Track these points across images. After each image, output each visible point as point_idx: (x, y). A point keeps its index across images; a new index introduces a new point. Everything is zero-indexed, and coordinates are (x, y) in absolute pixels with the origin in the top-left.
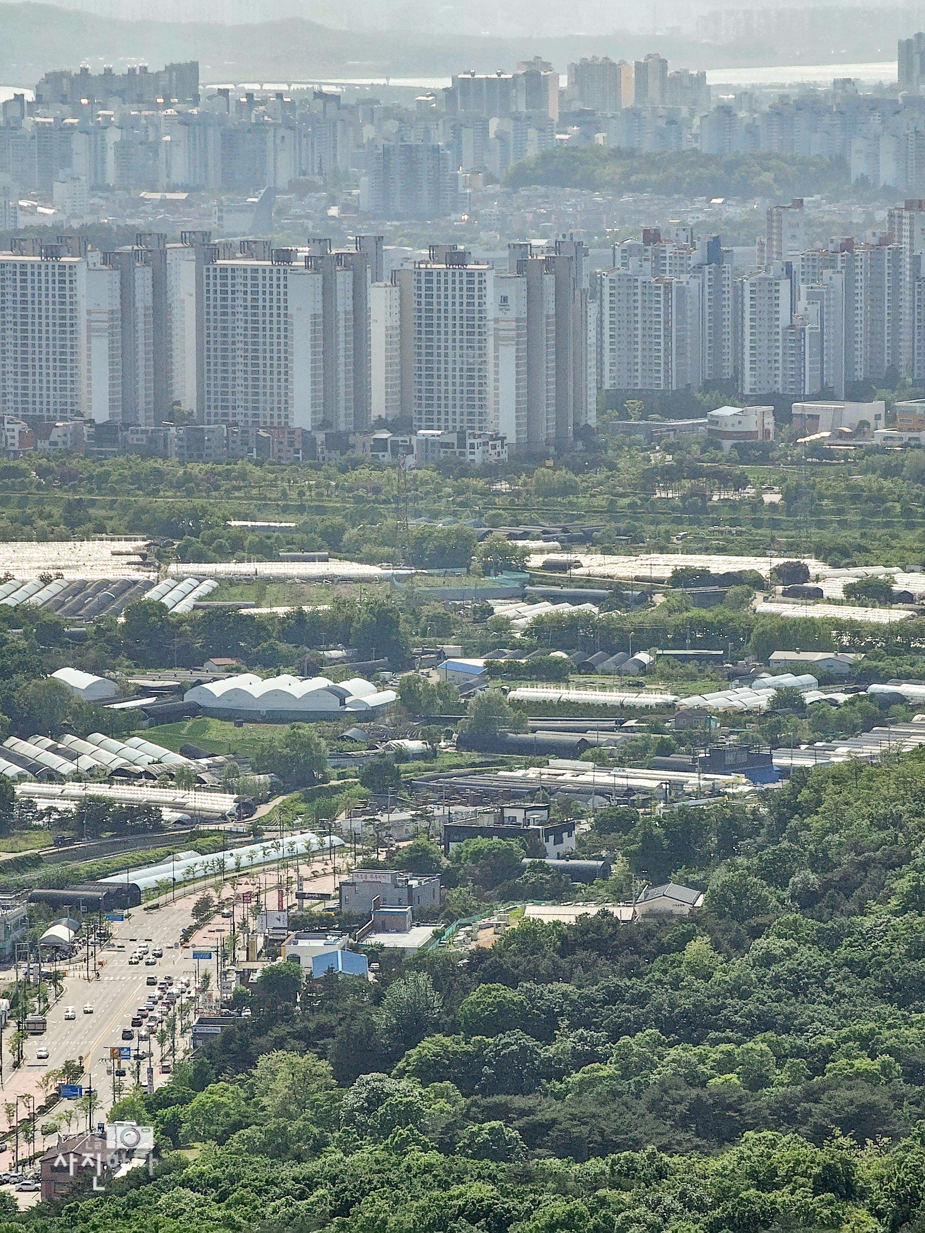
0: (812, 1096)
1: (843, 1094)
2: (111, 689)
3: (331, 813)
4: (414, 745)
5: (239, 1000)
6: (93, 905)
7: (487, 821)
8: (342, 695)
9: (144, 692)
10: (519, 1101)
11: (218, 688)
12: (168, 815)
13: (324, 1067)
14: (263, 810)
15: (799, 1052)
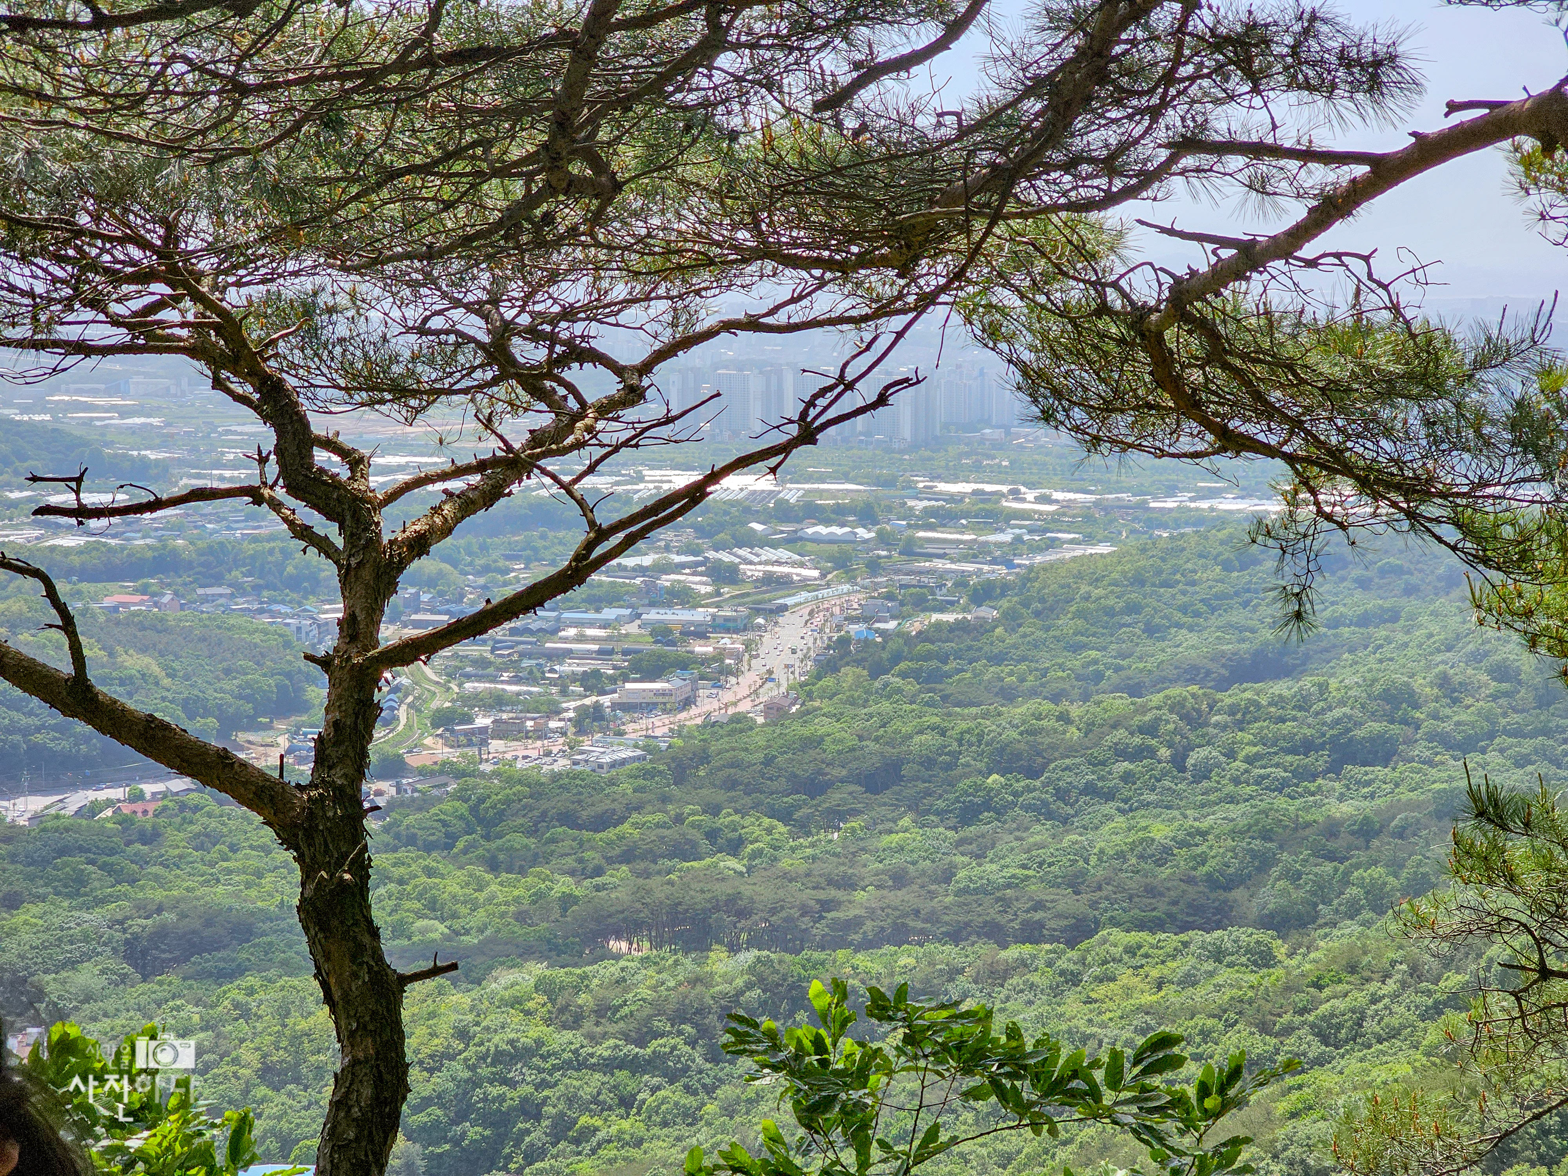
0: (1043, 685)
1: (1054, 685)
2: (770, 531)
3: (855, 578)
4: (884, 553)
5: (828, 648)
6: (771, 611)
7: (914, 582)
8: (855, 534)
9: (782, 532)
10: (939, 686)
11: (810, 531)
12: (795, 578)
13: (865, 673)
14: (829, 577)
15: (1037, 670)
